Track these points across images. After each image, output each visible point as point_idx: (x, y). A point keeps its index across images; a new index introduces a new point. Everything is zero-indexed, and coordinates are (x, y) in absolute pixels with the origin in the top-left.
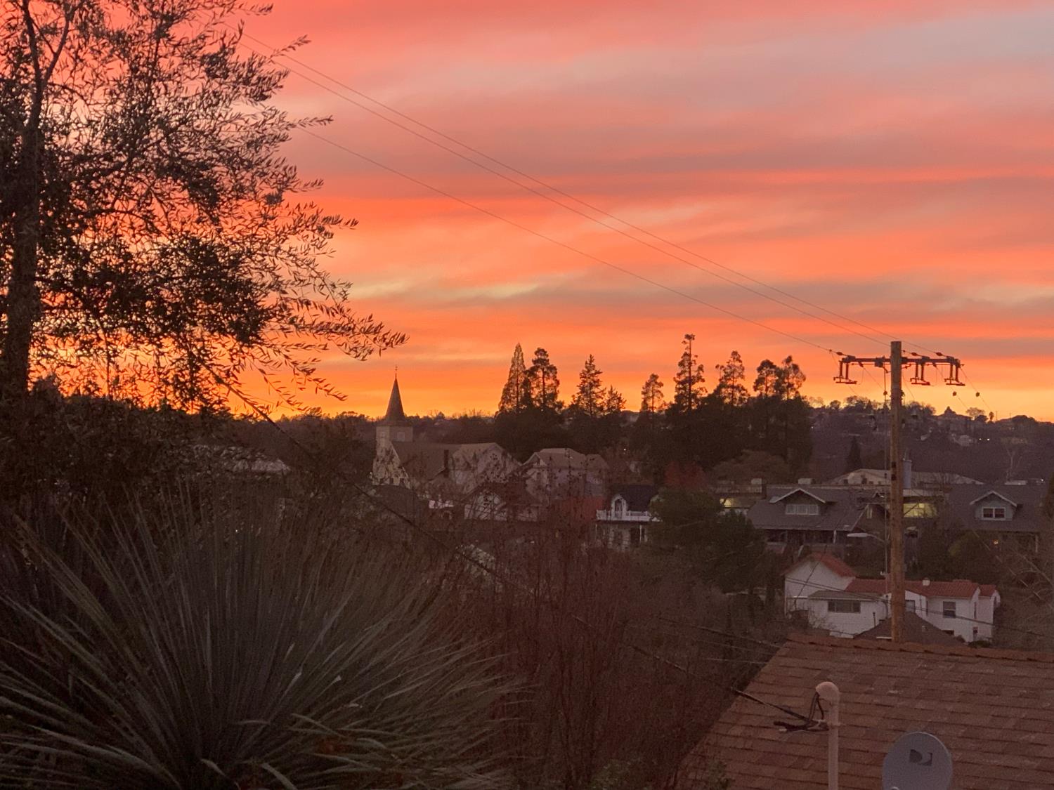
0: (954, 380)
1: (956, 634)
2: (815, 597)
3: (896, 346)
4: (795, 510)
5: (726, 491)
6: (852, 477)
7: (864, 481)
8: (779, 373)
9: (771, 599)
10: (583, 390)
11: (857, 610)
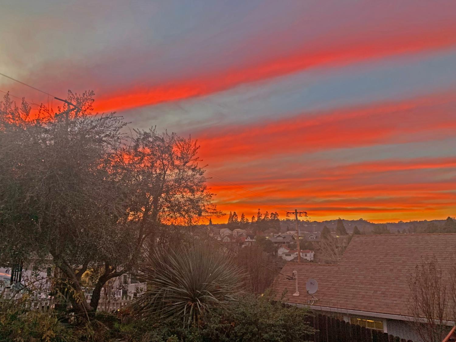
0: (306, 216)
1: (307, 259)
2: (283, 254)
3: (296, 210)
4: (279, 238)
5: (267, 235)
6: (288, 232)
7: (290, 233)
8: (274, 215)
9: (276, 254)
10: (242, 219)
11: (290, 256)
